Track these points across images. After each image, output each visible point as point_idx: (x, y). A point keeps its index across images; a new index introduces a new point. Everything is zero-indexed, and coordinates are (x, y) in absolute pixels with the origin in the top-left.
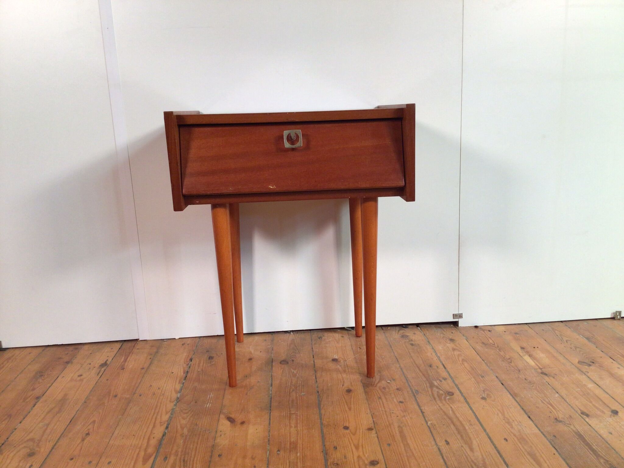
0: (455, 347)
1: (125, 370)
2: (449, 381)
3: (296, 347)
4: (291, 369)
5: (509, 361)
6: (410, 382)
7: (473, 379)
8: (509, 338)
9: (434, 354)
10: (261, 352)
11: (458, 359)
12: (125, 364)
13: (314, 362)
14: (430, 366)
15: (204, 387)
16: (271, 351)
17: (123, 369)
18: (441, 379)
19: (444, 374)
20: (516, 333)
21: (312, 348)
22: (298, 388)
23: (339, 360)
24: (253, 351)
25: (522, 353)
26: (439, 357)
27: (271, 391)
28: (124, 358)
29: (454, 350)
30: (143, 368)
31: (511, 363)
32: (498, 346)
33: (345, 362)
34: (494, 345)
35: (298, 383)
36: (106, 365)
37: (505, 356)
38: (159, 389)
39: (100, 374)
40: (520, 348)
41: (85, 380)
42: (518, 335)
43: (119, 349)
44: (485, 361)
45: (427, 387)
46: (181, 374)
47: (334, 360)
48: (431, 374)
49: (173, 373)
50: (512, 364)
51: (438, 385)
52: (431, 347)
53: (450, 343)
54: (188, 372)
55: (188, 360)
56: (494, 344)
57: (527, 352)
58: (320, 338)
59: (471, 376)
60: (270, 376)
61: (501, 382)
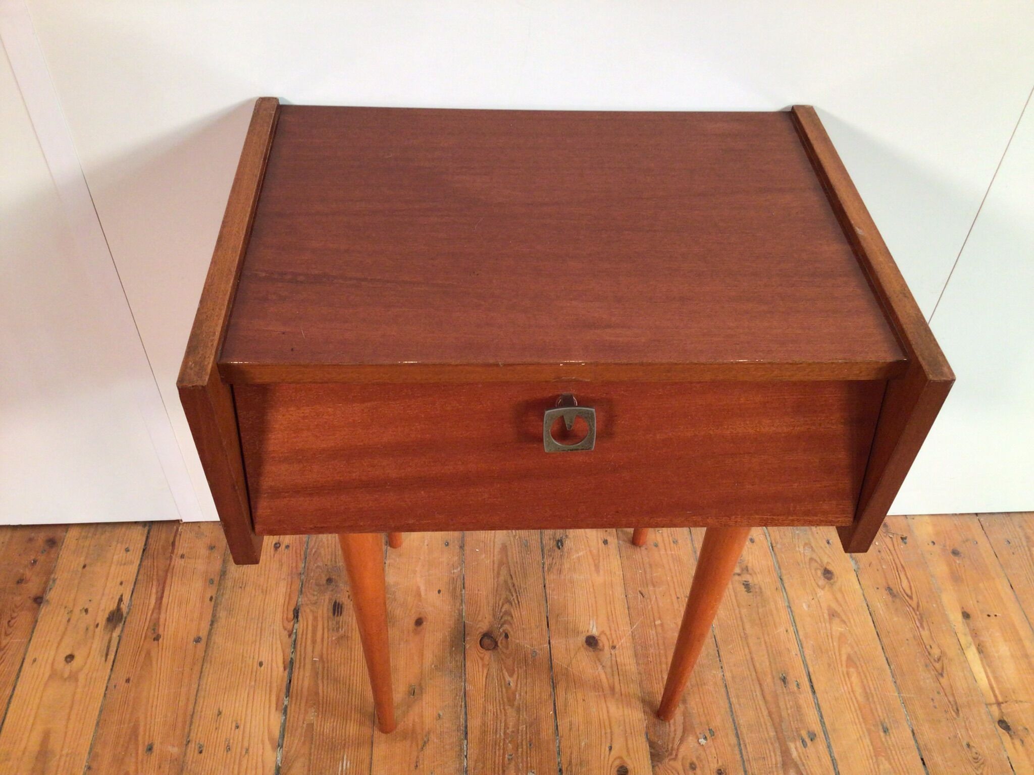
0: (834, 605)
1: (161, 640)
2: (821, 746)
3: (512, 578)
4: (504, 671)
5: (938, 666)
6: (744, 741)
7: (867, 741)
8: (940, 568)
9: (791, 630)
10: (439, 592)
11: (840, 650)
12: (159, 618)
13: (549, 643)
14: (784, 680)
15: (327, 727)
16: (461, 591)
17: (157, 639)
18: (804, 733)
19: (812, 717)
20: (955, 553)
21: (545, 586)
22: (520, 750)
23: (601, 644)
24: (422, 588)
25: (965, 635)
26: (801, 645)
27: (466, 756)
28: (157, 592)
29: (833, 614)
30: (198, 640)
31: (942, 675)
32: (918, 606)
33: (613, 652)
34: (911, 598)
35: (520, 728)
36: (120, 621)
37: (931, 647)
38: (237, 727)
39: (111, 657)
40: (959, 617)
41: (82, 677)
42: (958, 562)
43: (142, 551)
44: (892, 667)
45: (776, 764)
46: (278, 672)
47: (592, 642)
48: (784, 714)
49: (261, 664)
50: (944, 681)
51: (797, 760)
52: (787, 604)
53: (823, 588)
54: (292, 662)
55: (291, 615)
56: (909, 593)
57: (975, 634)
58: (560, 544)
59: (863, 725)
60: (462, 693)
61: (920, 755)
